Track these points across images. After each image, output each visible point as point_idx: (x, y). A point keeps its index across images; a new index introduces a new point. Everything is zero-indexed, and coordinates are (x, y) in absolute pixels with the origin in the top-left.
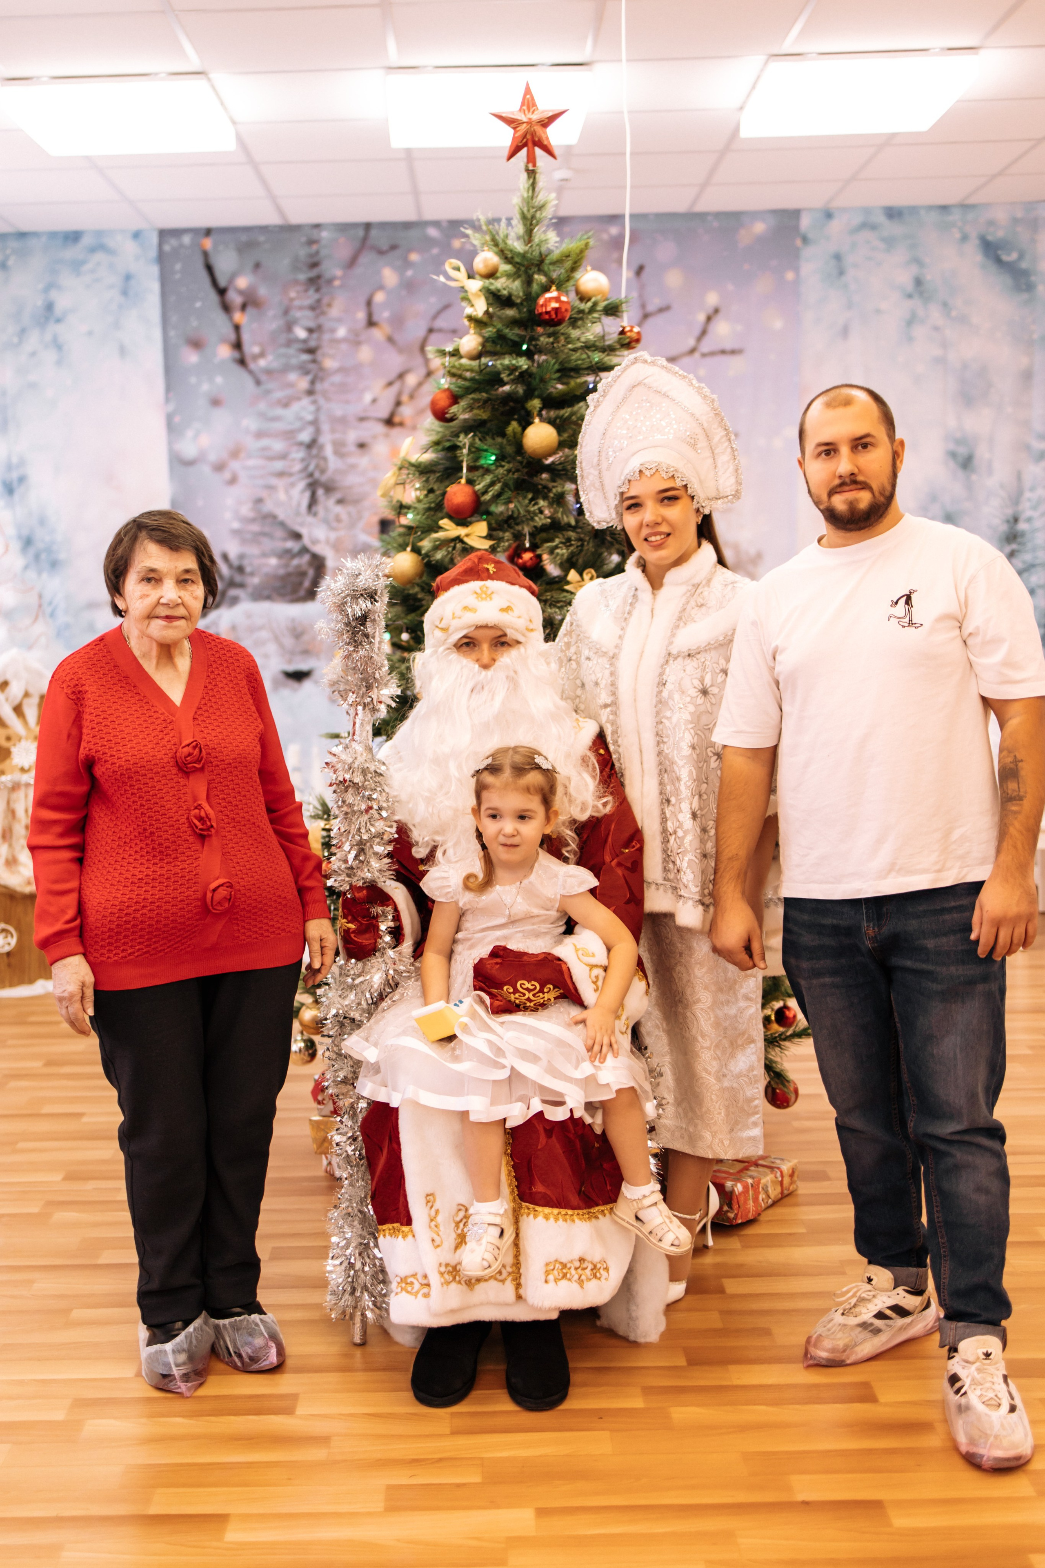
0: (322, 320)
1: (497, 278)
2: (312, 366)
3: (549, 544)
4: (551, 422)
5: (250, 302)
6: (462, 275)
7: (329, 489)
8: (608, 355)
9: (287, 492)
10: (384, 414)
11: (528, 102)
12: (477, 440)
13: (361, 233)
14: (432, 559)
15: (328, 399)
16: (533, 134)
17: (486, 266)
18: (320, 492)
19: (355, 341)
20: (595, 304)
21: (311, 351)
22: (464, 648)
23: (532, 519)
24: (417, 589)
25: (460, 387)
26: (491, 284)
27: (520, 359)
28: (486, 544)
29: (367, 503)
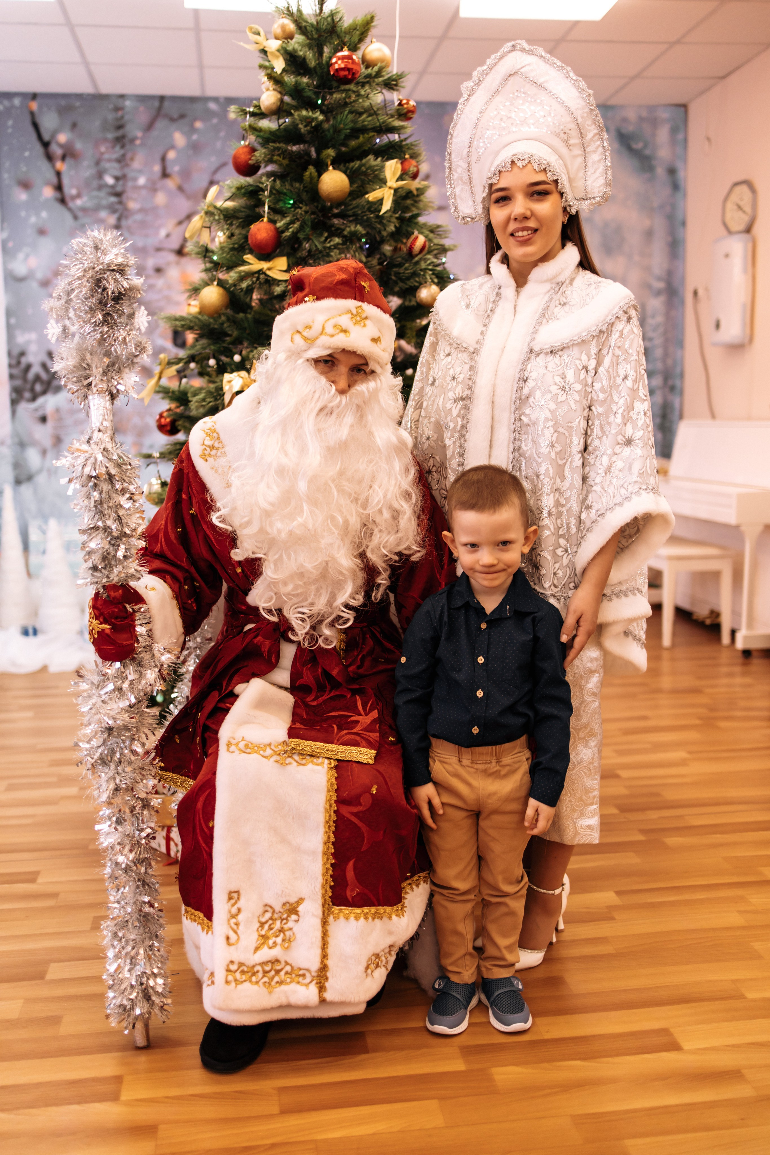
2: (118, 207)
4: (344, 171)
5: (68, 154)
10: (176, 245)
12: (278, 183)
13: (157, 104)
15: (131, 232)
19: (153, 189)
21: (118, 195)
22: (322, 365)
27: (315, 112)
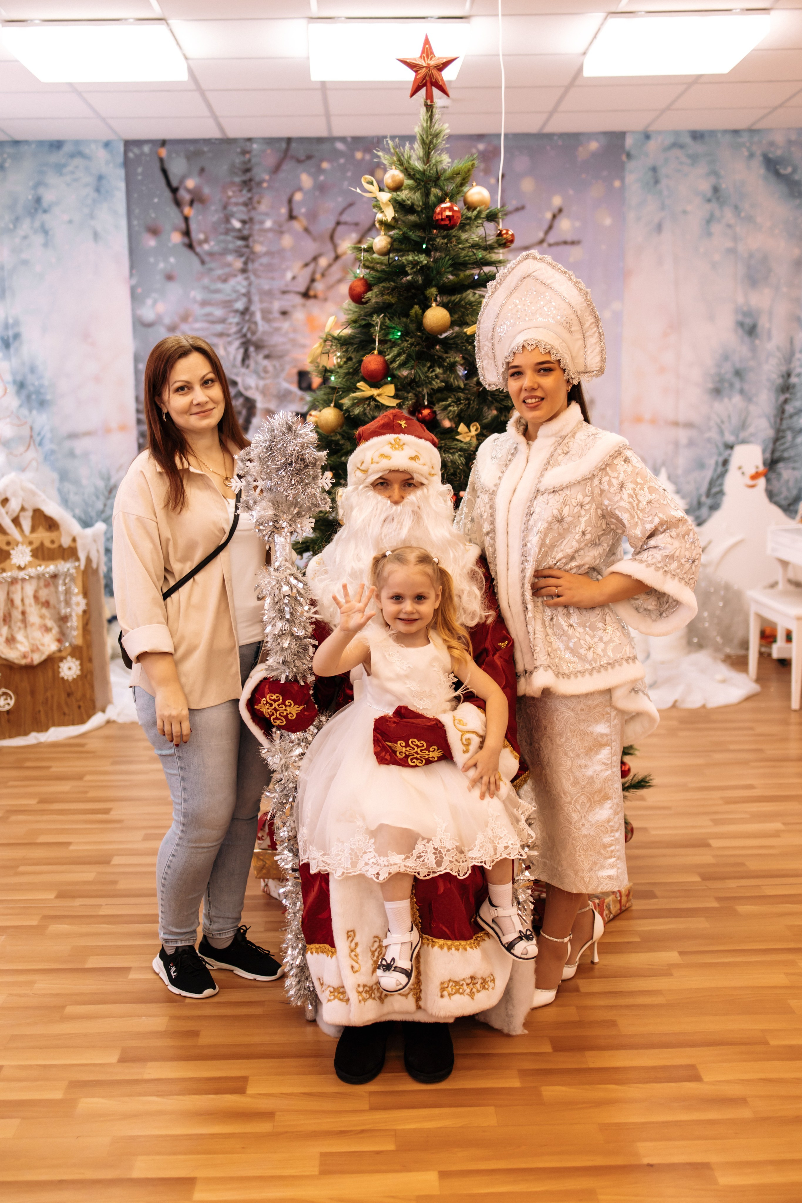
0: (253, 214)
1: (402, 190)
2: (245, 250)
3: (444, 403)
4: (444, 305)
5: (196, 199)
6: (374, 188)
7: (259, 347)
8: (490, 253)
9: (225, 349)
10: (302, 288)
11: (427, 51)
12: (387, 320)
13: (284, 145)
14: (351, 414)
15: (257, 276)
16: (431, 76)
17: (393, 181)
18: (252, 349)
19: (279, 231)
20: (480, 212)
21: (245, 238)
22: (379, 487)
23: (430, 383)
24: (339, 437)
25: (373, 278)
26: (398, 195)
27: (420, 256)
28: (394, 403)
29: (287, 358)
